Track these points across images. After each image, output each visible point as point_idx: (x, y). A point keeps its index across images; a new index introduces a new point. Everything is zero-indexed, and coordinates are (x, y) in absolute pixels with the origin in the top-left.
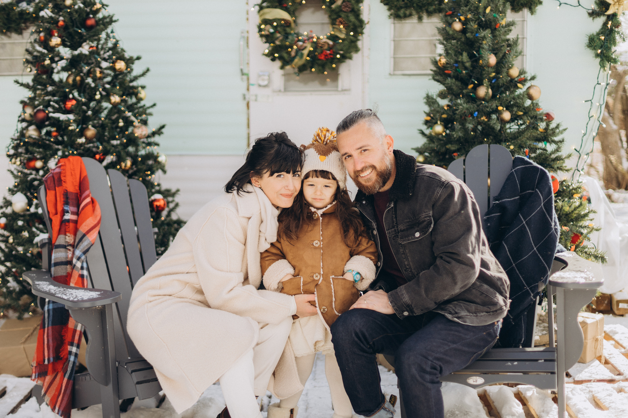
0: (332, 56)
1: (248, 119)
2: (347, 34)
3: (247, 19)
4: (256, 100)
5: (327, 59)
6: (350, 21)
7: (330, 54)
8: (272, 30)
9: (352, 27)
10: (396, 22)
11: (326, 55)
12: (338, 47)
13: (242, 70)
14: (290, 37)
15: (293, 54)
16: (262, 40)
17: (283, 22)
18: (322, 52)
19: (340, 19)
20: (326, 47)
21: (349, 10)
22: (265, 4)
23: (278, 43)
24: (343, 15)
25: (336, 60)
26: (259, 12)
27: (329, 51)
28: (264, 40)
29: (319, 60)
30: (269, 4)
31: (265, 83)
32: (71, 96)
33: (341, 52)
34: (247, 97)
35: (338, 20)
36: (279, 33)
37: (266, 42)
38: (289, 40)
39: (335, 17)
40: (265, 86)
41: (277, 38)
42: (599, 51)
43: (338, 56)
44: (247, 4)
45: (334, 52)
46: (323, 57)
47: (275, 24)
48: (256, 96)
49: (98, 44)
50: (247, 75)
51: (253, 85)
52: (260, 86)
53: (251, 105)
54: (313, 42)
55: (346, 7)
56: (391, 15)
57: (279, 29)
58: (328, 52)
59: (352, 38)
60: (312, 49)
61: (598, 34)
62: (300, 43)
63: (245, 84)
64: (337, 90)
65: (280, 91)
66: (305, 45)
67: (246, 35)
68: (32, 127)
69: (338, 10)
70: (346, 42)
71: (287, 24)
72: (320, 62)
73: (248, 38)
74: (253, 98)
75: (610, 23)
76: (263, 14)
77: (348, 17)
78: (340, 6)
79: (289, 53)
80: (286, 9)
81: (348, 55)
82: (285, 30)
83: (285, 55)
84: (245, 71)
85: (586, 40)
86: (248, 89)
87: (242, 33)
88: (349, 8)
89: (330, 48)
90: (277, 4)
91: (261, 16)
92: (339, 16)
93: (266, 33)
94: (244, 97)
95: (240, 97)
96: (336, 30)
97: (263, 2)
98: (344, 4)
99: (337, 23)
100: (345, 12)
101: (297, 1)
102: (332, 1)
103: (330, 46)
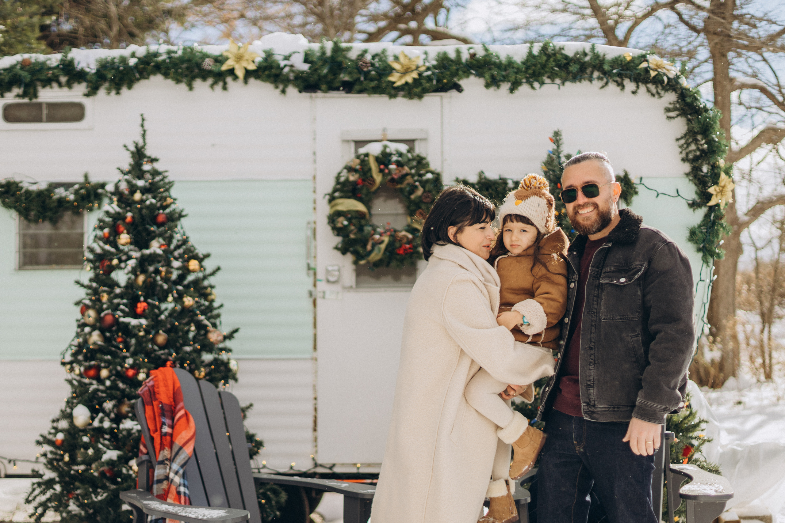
0: (411, 251)
1: (315, 319)
3: (315, 209)
4: (324, 297)
5: (406, 254)
7: (410, 248)
8: (346, 223)
11: (405, 250)
13: (308, 265)
14: (365, 229)
15: (369, 248)
16: (334, 233)
17: (357, 214)
18: (401, 247)
19: (420, 210)
20: (405, 241)
22: (337, 194)
23: (352, 236)
24: (423, 207)
25: (415, 255)
26: (330, 202)
27: (409, 244)
28: (336, 232)
29: (398, 254)
30: (341, 195)
31: (335, 279)
32: (142, 299)
34: (314, 294)
35: (417, 212)
36: (354, 225)
37: (338, 235)
38: (364, 233)
39: (413, 208)
40: (334, 282)
41: (351, 232)
42: (701, 246)
44: (314, 192)
45: (413, 246)
46: (401, 252)
47: (349, 216)
48: (324, 293)
49: (170, 242)
50: (314, 269)
51: (320, 280)
52: (328, 282)
53: (319, 302)
54: (391, 235)
55: (428, 197)
57: (353, 221)
58: (408, 246)
60: (389, 243)
61: (700, 226)
62: (377, 237)
63: (311, 280)
65: (351, 287)
66: (382, 238)
67: (312, 226)
68: (96, 333)
69: (418, 201)
71: (362, 216)
72: (398, 257)
73: (315, 230)
74: (321, 295)
75: (713, 215)
76: (336, 205)
78: (420, 197)
79: (364, 247)
80: (360, 200)
82: (360, 222)
83: (360, 250)
84: (312, 265)
85: (687, 234)
86: (315, 285)
87: (309, 223)
88: (430, 199)
89: (409, 242)
90: (350, 194)
91: (332, 207)
92: (419, 207)
93: (339, 225)
94: (311, 294)
95: (306, 295)
96: (415, 222)
97: (334, 191)
98: (425, 194)
99: (417, 215)
100: (425, 202)
101: (374, 189)
102: (411, 191)
103: (409, 240)
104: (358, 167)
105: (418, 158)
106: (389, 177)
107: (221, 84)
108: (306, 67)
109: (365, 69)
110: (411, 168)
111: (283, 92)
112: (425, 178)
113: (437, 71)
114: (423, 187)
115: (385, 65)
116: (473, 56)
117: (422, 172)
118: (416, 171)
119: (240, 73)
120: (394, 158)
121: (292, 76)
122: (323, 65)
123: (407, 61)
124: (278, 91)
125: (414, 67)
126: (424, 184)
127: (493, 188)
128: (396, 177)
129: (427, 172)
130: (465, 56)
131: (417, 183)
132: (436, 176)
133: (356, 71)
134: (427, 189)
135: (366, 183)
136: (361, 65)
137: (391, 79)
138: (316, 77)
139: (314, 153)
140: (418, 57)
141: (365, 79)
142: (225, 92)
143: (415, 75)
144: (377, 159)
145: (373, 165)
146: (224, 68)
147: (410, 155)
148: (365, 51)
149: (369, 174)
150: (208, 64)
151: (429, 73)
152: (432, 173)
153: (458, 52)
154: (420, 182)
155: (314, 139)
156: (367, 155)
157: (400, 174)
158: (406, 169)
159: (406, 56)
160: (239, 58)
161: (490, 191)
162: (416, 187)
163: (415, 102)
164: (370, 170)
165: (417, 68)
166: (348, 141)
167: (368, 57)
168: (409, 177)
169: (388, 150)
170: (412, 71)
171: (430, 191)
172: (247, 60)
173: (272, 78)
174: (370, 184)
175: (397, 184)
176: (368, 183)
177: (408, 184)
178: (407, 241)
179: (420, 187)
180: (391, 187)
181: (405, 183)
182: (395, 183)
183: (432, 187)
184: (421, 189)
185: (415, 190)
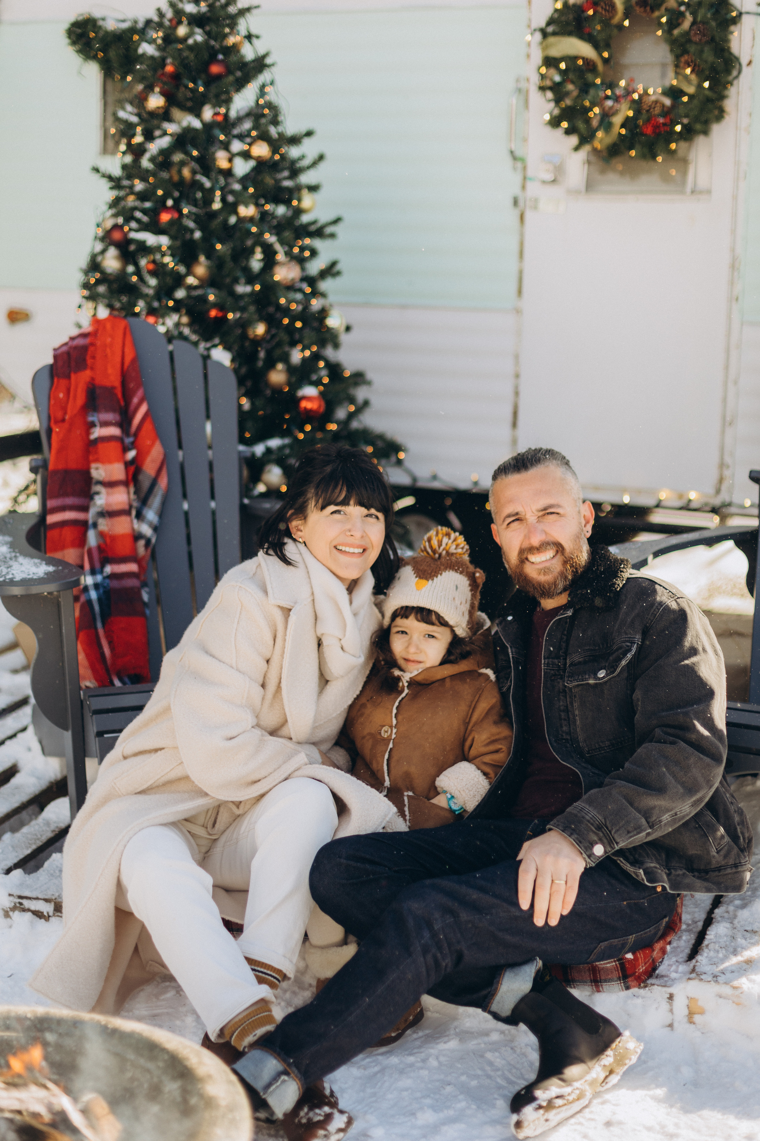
0: (666, 128)
1: (522, 245)
2: (700, 86)
3: (528, 56)
4: (535, 208)
5: (659, 134)
6: (706, 62)
7: (664, 124)
8: (557, 78)
9: (707, 72)
11: (657, 127)
12: (681, 110)
13: (512, 152)
14: (592, 92)
15: (595, 123)
16: (545, 96)
17: (580, 62)
19: (686, 57)
20: (657, 110)
21: (704, 39)
22: (550, 29)
23: (568, 102)
24: (692, 49)
25: (676, 136)
26: (541, 43)
27: (664, 117)
28: (550, 95)
29: (644, 134)
30: (557, 30)
31: (549, 177)
32: (170, 203)
33: (686, 121)
34: (521, 202)
35: (683, 60)
36: (573, 82)
37: (550, 99)
38: (589, 97)
39: (679, 52)
40: (552, 183)
41: (567, 94)
43: (678, 128)
44: (529, 26)
45: (671, 120)
46: (649, 131)
47: (563, 66)
48: (536, 201)
49: (228, 110)
50: (522, 160)
51: (532, 180)
52: (544, 182)
53: (529, 216)
54: (633, 101)
55: (699, 32)
57: (571, 76)
58: (661, 120)
59: (707, 93)
60: (631, 113)
62: (609, 103)
63: (517, 178)
64: (682, 192)
65: (577, 192)
66: (617, 106)
67: (523, 85)
68: (112, 253)
69: (683, 40)
70: (695, 102)
71: (590, 66)
72: (644, 138)
73: (527, 92)
74: (532, 203)
76: (547, 47)
77: (702, 51)
78: (687, 33)
79: (588, 121)
80: (588, 39)
81: (698, 127)
82: (584, 78)
83: (581, 126)
84: (518, 153)
86: (524, 187)
87: (518, 80)
88: (704, 35)
89: (666, 112)
90: (571, 29)
91: (543, 50)
92: (685, 52)
93: (548, 83)
94: (516, 202)
95: (510, 202)
96: (680, 77)
97: (548, 24)
98: (695, 27)
99: (682, 65)
100: (696, 43)
101: (616, 20)
102: (674, 22)
103: (665, 109)
114: (694, 14)
126: (695, 7)
131: (683, 8)
134: (699, 19)
135: (599, 9)
154: (687, 4)
162: (682, 15)
171: (704, 23)
174: (605, 10)
175: (652, 10)
176: (602, 8)
177: (667, 9)
178: (663, 110)
179: (688, 14)
180: (644, 15)
181: (663, 9)
182: (648, 8)
183: (709, 15)
184: (689, 19)
185: (680, 21)
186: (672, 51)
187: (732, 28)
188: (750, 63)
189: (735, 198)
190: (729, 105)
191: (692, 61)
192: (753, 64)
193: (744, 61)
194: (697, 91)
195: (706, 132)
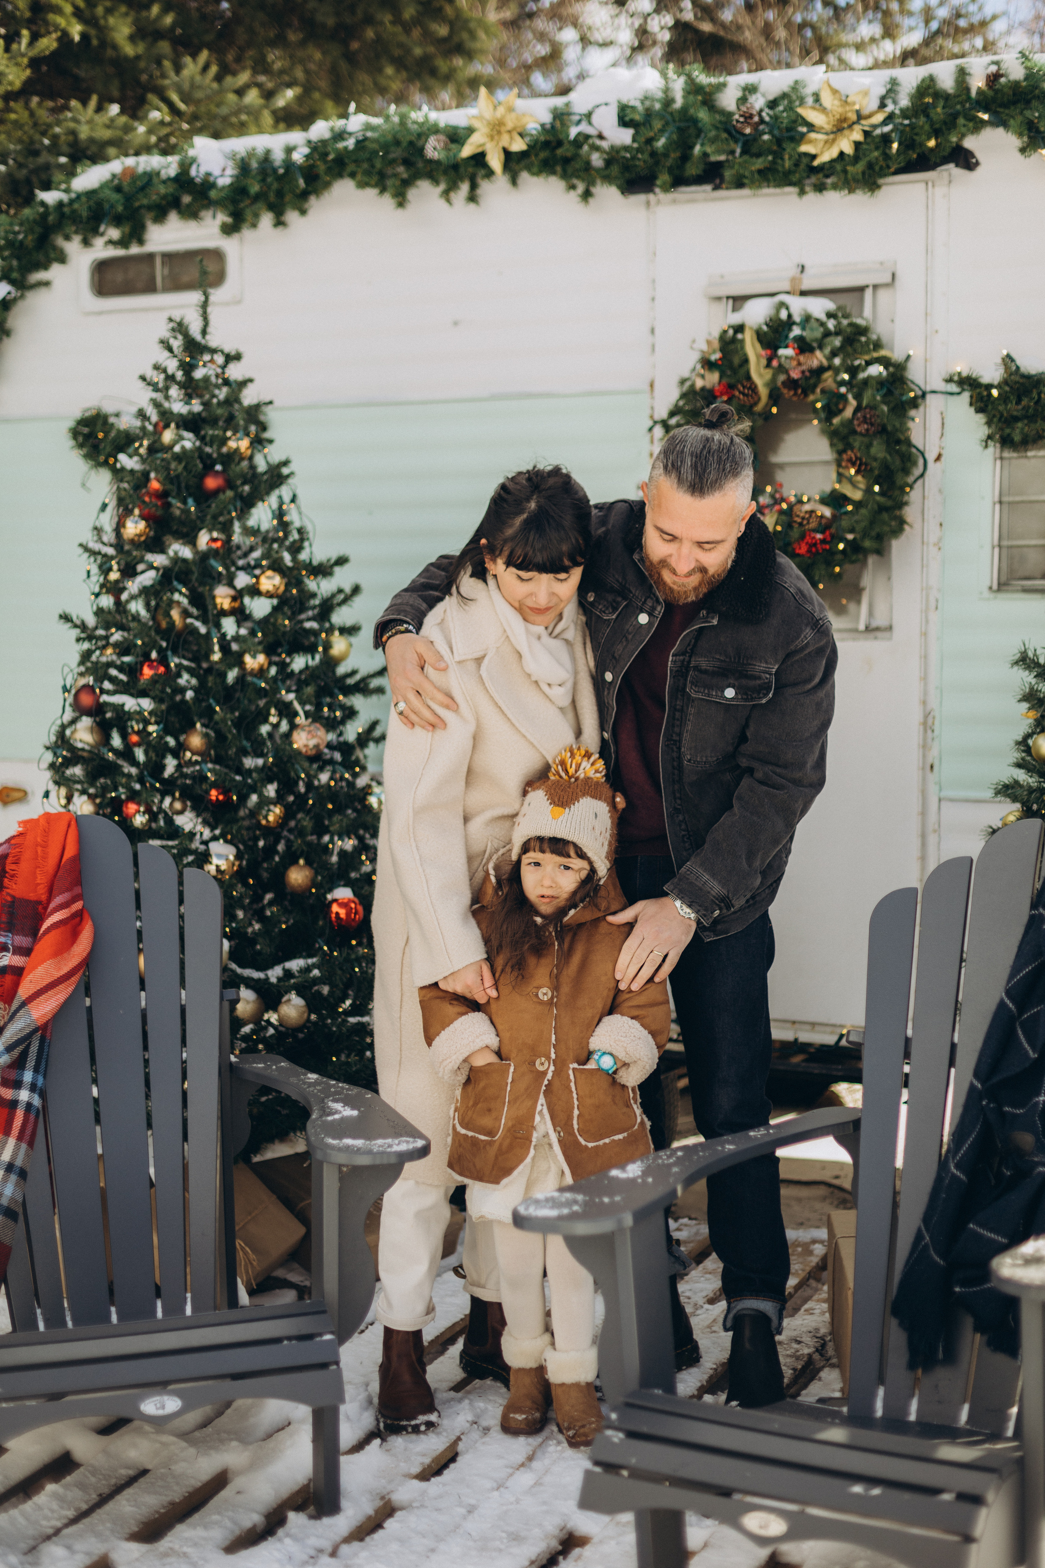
0: (828, 547)
2: (869, 491)
5: (814, 554)
6: (875, 459)
7: (823, 541)
9: (876, 472)
10: (1006, 454)
11: (813, 544)
12: (845, 523)
19: (851, 453)
20: (813, 524)
21: (873, 429)
22: (673, 421)
24: (857, 442)
25: (839, 557)
27: (823, 532)
32: (153, 655)
33: (850, 537)
35: (845, 456)
39: (841, 446)
43: (841, 546)
45: (833, 536)
46: (803, 549)
54: (782, 512)
55: (865, 420)
56: (990, 437)
58: (819, 536)
59: (878, 498)
60: (779, 528)
68: (86, 722)
69: (845, 431)
70: (863, 511)
77: (869, 446)
78: (850, 421)
81: (867, 544)
88: (872, 424)
89: (825, 526)
92: (848, 446)
96: (844, 480)
97: (672, 414)
98: (859, 415)
99: (844, 464)
100: (861, 434)
101: (759, 408)
102: (834, 408)
103: (824, 521)
104: (716, 356)
105: (849, 330)
106: (782, 378)
107: (465, 187)
108: (624, 137)
109: (748, 131)
110: (834, 354)
111: (587, 195)
112: (862, 376)
113: (906, 122)
114: (858, 397)
115: (793, 117)
116: (993, 79)
117: (857, 363)
118: (844, 361)
119: (495, 162)
120: (796, 331)
121: (597, 160)
122: (662, 131)
123: (837, 102)
124: (574, 197)
125: (853, 117)
126: (859, 387)
127: (1035, 394)
128: (795, 375)
129: (868, 363)
130: (977, 83)
131: (843, 390)
132: (891, 369)
133: (724, 135)
134: (864, 403)
135: (739, 395)
136: (738, 121)
137: (804, 148)
138: (646, 156)
139: (653, 331)
140: (866, 93)
141: (744, 152)
142: (472, 206)
143: (857, 135)
144: (760, 336)
145: (753, 350)
146: (467, 151)
147: (831, 324)
148: (750, 90)
149: (742, 371)
150: (433, 148)
151: (887, 129)
152: (886, 362)
153: (962, 74)
154: (848, 384)
155: (653, 299)
156: (740, 328)
157: (804, 368)
158: (819, 358)
159: (835, 92)
160: (497, 128)
161: (1025, 402)
162: (843, 397)
163: (860, 198)
164: (746, 361)
165: (860, 117)
166: (719, 299)
167: (758, 102)
168: (828, 375)
169: (784, 315)
170: (850, 126)
171: (872, 407)
172: (509, 132)
173: (559, 169)
174: (744, 394)
175: (805, 393)
176: (740, 392)
177: (823, 391)
178: (820, 524)
179: (850, 397)
180: (795, 399)
181: (818, 390)
182: (800, 391)
183: (878, 398)
184: (853, 403)
185: (841, 406)
186: (832, 445)
187: (912, 413)
188: (938, 458)
189: (925, 634)
190: (910, 513)
191: (857, 458)
192: (943, 459)
193: (931, 456)
194: (864, 496)
195: (881, 551)
